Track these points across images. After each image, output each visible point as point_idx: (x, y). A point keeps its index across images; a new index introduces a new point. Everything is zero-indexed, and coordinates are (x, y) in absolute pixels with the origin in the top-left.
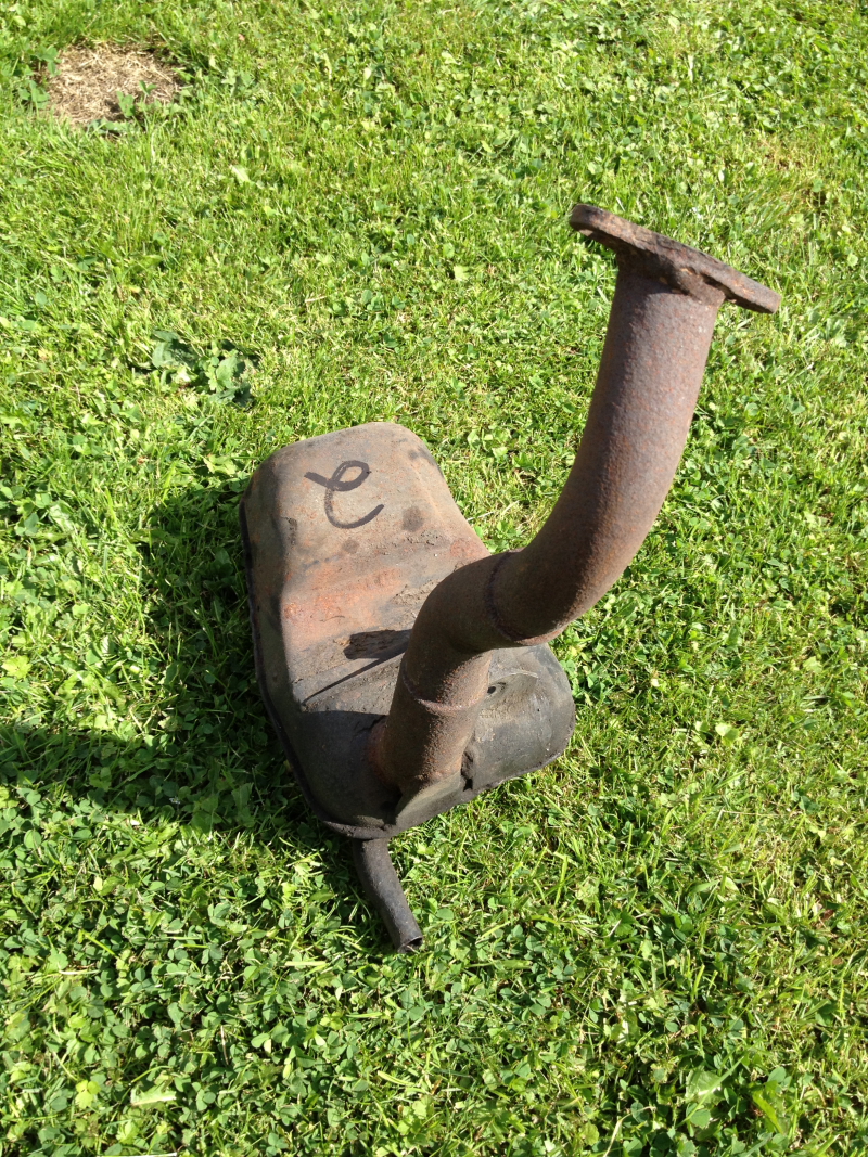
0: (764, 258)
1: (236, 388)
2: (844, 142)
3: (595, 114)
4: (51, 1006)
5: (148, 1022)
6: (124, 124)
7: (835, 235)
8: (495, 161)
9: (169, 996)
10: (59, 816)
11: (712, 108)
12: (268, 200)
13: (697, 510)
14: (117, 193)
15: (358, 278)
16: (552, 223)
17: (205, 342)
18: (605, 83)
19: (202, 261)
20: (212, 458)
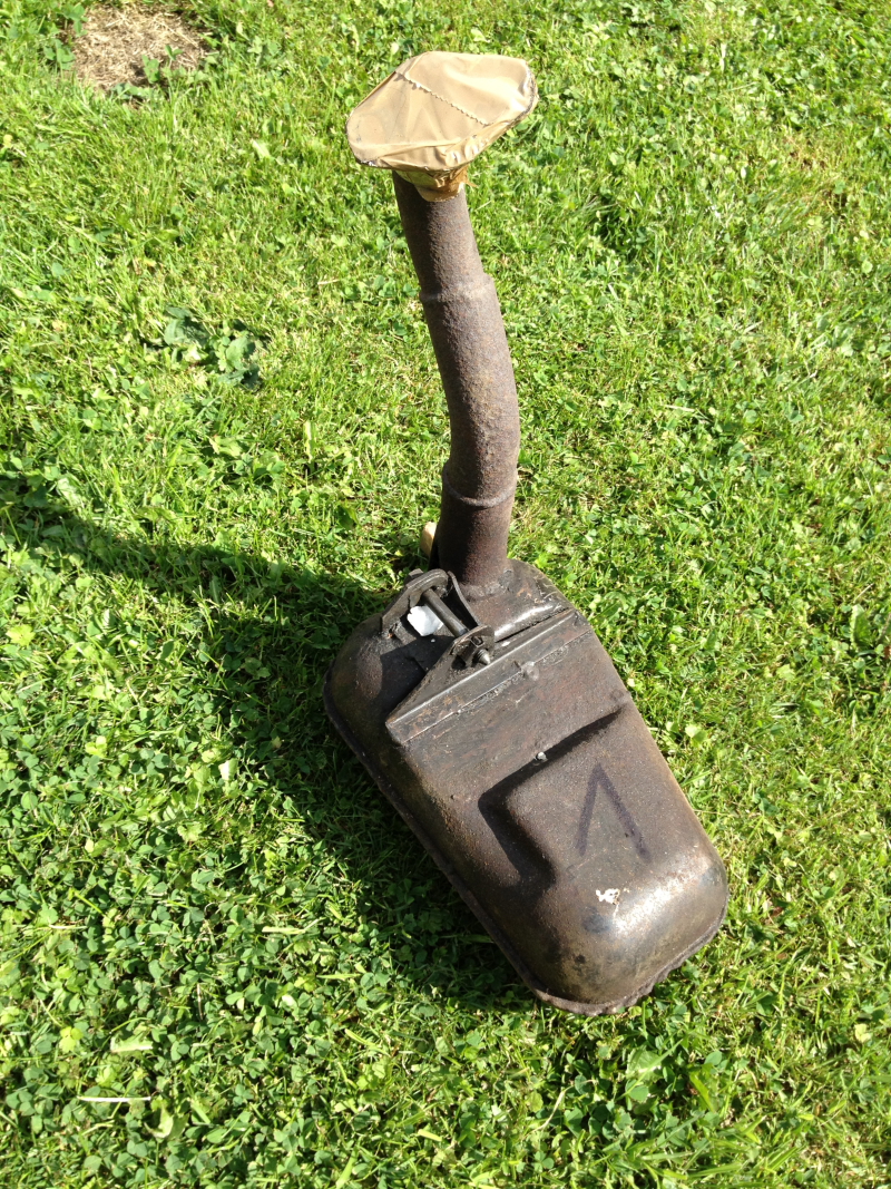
0: (779, 260)
1: (245, 369)
2: (872, 143)
3: (621, 102)
4: (40, 957)
5: (130, 977)
6: (147, 89)
7: (852, 241)
8: (517, 145)
9: (151, 953)
10: (55, 779)
11: (740, 101)
12: (287, 176)
13: (687, 514)
14: (138, 164)
15: (371, 262)
16: (570, 214)
17: (216, 321)
18: (634, 70)
19: (219, 237)
20: (217, 438)
